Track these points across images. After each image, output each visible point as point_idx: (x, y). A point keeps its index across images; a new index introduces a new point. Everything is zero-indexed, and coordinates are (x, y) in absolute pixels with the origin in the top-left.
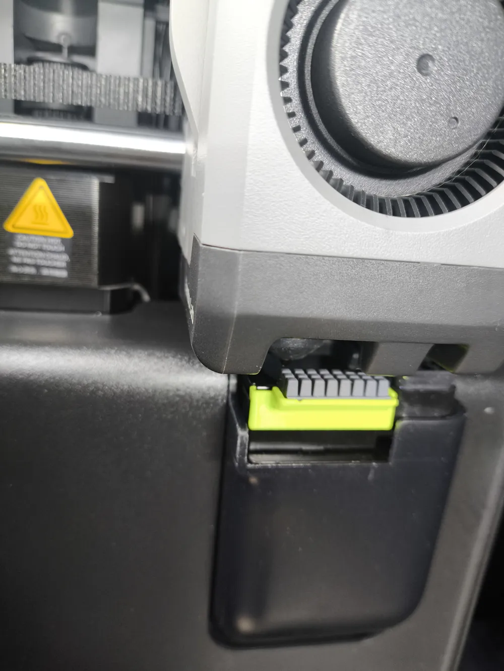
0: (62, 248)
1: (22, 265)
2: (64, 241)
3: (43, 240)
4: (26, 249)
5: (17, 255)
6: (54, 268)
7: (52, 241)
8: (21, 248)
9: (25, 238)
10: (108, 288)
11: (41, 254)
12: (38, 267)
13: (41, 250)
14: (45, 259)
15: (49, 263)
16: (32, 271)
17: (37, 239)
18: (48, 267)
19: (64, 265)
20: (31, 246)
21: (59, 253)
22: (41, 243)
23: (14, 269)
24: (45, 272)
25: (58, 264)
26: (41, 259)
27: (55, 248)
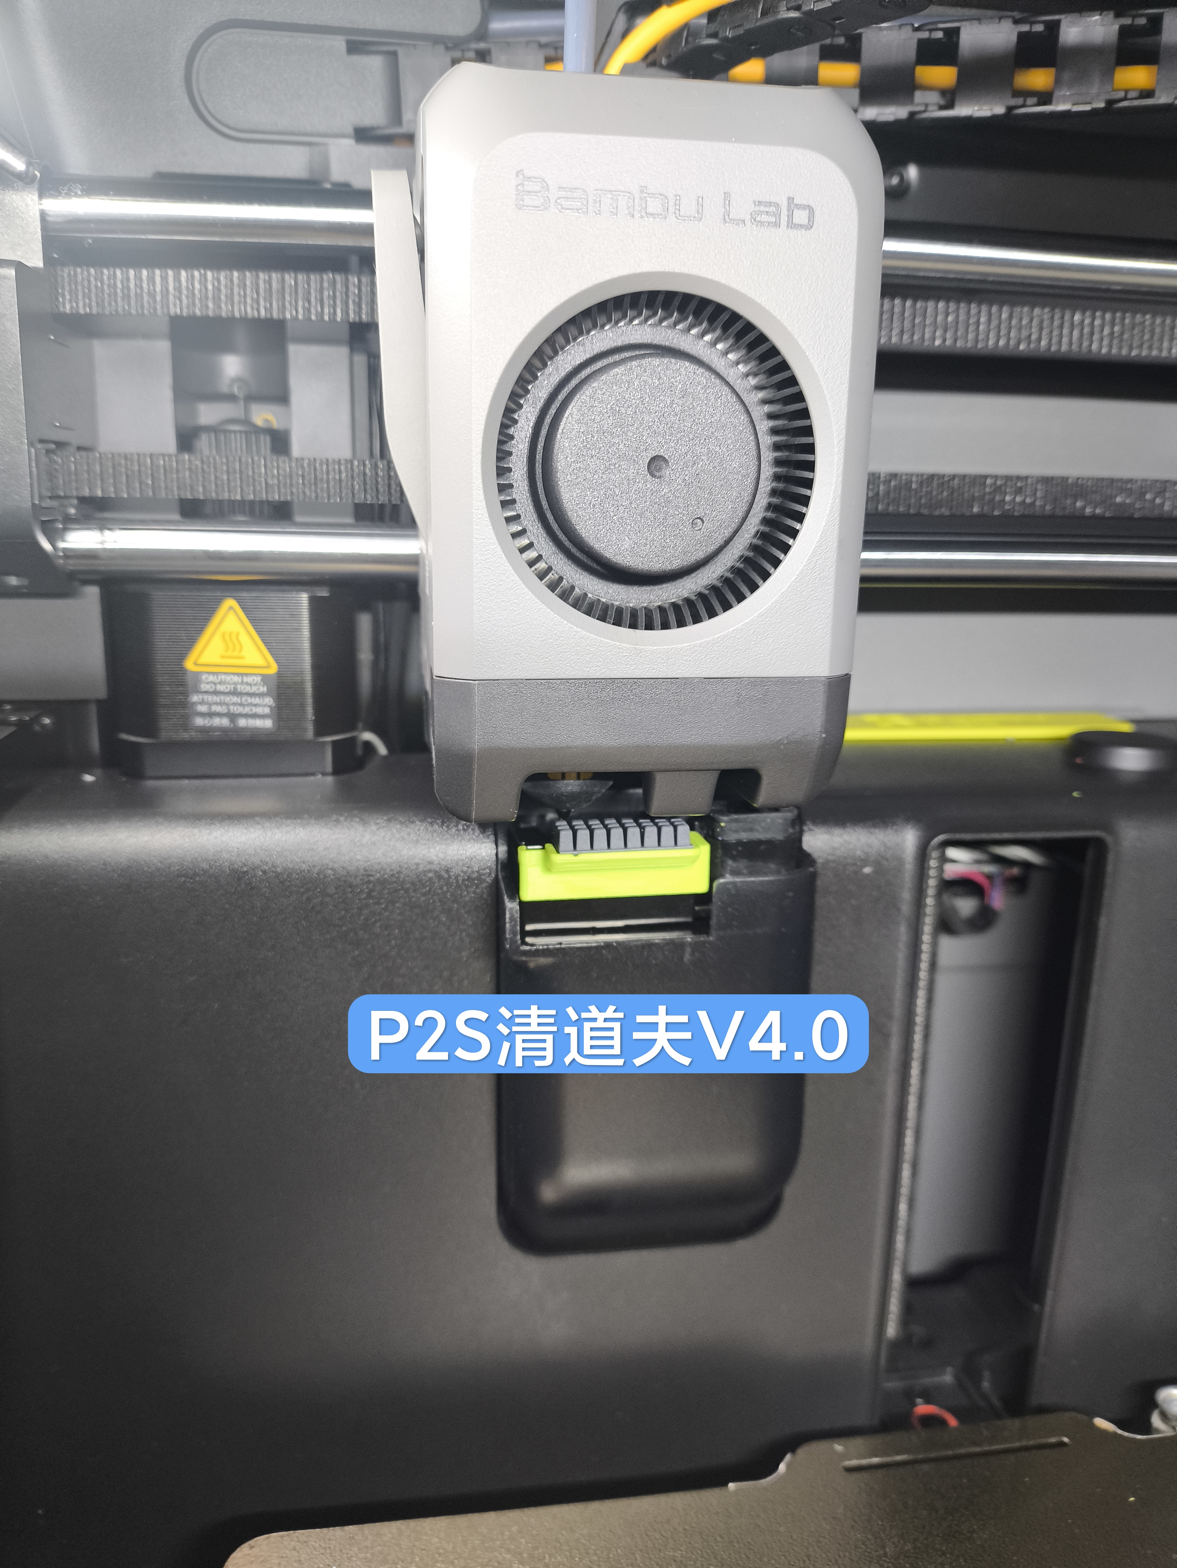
0: (264, 689)
1: (211, 715)
2: (265, 678)
3: (236, 679)
4: (216, 693)
5: (202, 703)
6: (255, 716)
7: (249, 679)
8: (206, 692)
9: (211, 678)
10: (329, 739)
11: (235, 699)
12: (233, 717)
13: (235, 693)
14: (241, 704)
15: (247, 710)
16: (225, 722)
17: (228, 678)
18: (246, 716)
19: (267, 710)
20: (221, 688)
21: (261, 695)
22: (235, 684)
23: (199, 722)
24: (242, 723)
25: (259, 710)
26: (234, 704)
27: (254, 689)
